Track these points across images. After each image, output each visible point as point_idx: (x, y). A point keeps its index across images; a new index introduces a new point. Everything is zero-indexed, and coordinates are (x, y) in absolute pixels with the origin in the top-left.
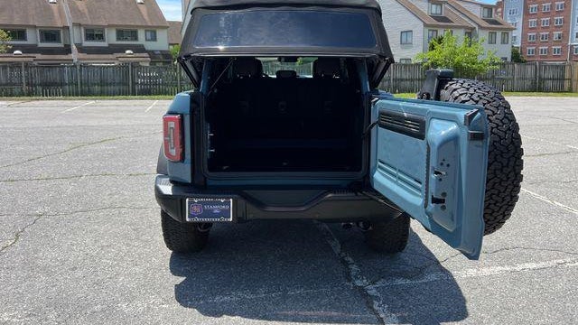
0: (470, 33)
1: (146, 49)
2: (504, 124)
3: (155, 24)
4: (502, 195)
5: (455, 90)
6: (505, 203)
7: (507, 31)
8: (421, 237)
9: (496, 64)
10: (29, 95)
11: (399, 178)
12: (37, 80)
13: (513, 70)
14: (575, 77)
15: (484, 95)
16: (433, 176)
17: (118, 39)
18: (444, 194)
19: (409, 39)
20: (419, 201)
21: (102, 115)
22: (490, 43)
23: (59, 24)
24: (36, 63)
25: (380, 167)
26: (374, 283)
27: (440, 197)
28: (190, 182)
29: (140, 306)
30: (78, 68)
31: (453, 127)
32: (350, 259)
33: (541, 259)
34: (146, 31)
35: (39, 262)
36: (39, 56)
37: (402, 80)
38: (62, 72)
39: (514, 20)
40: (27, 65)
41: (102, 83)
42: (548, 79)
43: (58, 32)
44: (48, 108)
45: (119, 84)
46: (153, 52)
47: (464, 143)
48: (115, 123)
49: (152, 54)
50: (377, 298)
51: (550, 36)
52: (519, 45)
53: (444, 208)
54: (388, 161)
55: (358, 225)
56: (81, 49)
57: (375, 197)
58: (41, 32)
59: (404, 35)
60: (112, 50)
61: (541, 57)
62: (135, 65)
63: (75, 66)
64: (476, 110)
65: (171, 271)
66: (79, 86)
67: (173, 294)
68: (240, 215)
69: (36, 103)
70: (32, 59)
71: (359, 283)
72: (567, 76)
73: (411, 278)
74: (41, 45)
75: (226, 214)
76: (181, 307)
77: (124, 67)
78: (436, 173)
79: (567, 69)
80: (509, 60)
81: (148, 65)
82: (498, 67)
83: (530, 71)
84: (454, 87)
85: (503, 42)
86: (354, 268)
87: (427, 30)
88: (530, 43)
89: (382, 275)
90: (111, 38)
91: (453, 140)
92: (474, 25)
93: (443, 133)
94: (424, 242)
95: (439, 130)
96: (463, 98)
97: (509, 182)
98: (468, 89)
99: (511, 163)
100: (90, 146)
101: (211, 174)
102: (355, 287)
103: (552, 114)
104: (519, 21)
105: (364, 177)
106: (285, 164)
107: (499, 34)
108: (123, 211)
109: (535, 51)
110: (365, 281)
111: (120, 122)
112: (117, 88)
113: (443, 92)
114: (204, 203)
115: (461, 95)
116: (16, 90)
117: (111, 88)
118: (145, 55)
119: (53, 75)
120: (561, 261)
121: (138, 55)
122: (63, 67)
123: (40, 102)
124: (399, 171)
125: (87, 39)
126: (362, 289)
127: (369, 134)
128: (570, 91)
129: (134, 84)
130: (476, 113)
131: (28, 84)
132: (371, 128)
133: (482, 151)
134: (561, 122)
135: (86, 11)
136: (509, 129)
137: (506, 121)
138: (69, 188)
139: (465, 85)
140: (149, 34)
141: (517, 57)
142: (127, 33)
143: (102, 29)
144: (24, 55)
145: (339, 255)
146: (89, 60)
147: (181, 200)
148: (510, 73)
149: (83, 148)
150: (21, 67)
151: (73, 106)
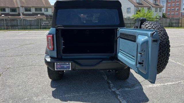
0: (149, 8)
1: (45, 14)
2: (164, 36)
3: (47, 6)
4: (163, 61)
5: (147, 25)
6: (163, 64)
7: (161, 8)
8: (134, 74)
9: (157, 19)
10: (7, 29)
11: (127, 55)
12: (9, 24)
13: (163, 20)
14: (183, 22)
15: (157, 27)
16: (139, 55)
17: (36, 11)
18: (143, 61)
19: (130, 11)
20: (134, 63)
21: (30, 36)
22: (156, 12)
23: (16, 6)
24: (9, 19)
25: (120, 52)
26: (118, 90)
27: (142, 62)
28: (56, 57)
29: (40, 98)
30: (23, 20)
31: (146, 38)
32: (110, 82)
33: (173, 81)
34: (44, 8)
35: (7, 84)
36: (10, 17)
37: (127, 24)
38: (17, 22)
39: (163, 4)
40: (6, 20)
41: (31, 25)
42: (174, 23)
43: (16, 9)
44: (13, 34)
45: (36, 25)
46: (47, 15)
47: (150, 43)
48: (34, 38)
49: (47, 16)
50: (119, 95)
51: (175, 9)
52: (165, 12)
53: (143, 66)
54: (123, 50)
55: (113, 71)
56: (24, 14)
57: (119, 62)
58: (10, 9)
59: (128, 9)
60: (33, 15)
61: (172, 16)
62: (41, 20)
63: (21, 20)
64: (154, 31)
65: (51, 86)
66: (23, 26)
67: (51, 94)
68: (73, 68)
69: (9, 32)
70: (8, 18)
71: (113, 90)
72: (180, 22)
73: (130, 88)
74: (11, 13)
75: (69, 67)
76: (54, 98)
77: (38, 20)
78: (140, 54)
79: (180, 20)
80: (162, 17)
81: (45, 19)
82: (158, 20)
83: (168, 20)
84: (146, 24)
85: (160, 11)
86: (112, 85)
87: (135, 7)
88: (168, 12)
89: (121, 87)
90: (33, 11)
91: (146, 42)
92: (151, 6)
93: (143, 40)
94: (135, 76)
95: (141, 39)
96: (149, 28)
97: (165, 56)
98: (151, 24)
99: (166, 50)
100: (26, 46)
101: (63, 54)
102: (112, 91)
103: (175, 34)
104: (165, 5)
105: (115, 55)
106: (88, 51)
107: (158, 9)
109: (170, 14)
110: (115, 89)
111: (36, 38)
112: (35, 27)
113: (142, 26)
114: (61, 64)
115: (149, 26)
116: (3, 28)
117: (33, 27)
118: (44, 16)
119: (15, 23)
120: (180, 82)
121: (42, 16)
122: (18, 20)
123: (11, 31)
124: (127, 53)
125: (25, 11)
126: (114, 92)
127: (117, 41)
128: (181, 27)
129: (41, 25)
130: (154, 33)
131: (6, 26)
132: (117, 38)
133: (157, 45)
134: (178, 37)
135: (25, 2)
136: (165, 38)
137: (164, 35)
138: (18, 59)
139: (150, 23)
140: (45, 9)
141: (164, 16)
142: (38, 9)
143: (30, 8)
144: (5, 16)
145: (107, 80)
146: (26, 18)
147: (53, 63)
148: (162, 21)
149: (23, 46)
150: (4, 20)
151: (21, 33)
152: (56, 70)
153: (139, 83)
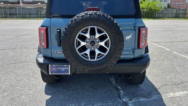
10: (5, 18)
12: (8, 12)
21: (29, 25)
22: (161, 1)
24: (8, 7)
26: (131, 100)
30: (22, 9)
32: (119, 87)
36: (9, 5)
38: (16, 10)
40: (4, 8)
41: (30, 14)
42: (181, 14)
44: (10, 23)
45: (35, 14)
48: (32, 28)
52: (170, 2)
56: (23, 2)
60: (33, 3)
62: (41, 8)
63: (20, 8)
65: (45, 93)
66: (22, 15)
69: (7, 20)
70: (7, 6)
71: (124, 100)
72: (187, 13)
73: (146, 97)
74: (10, 1)
77: (37, 8)
80: (167, 7)
81: (46, 8)
83: (175, 11)
85: (165, 1)
86: (122, 92)
88: (173, 2)
89: (134, 96)
100: (22, 37)
102: (123, 102)
103: (185, 26)
108: (29, 63)
109: (175, 5)
110: (127, 99)
111: (34, 28)
112: (35, 16)
116: (1, 16)
117: (33, 16)
118: (45, 4)
119: (13, 11)
121: (42, 4)
122: (16, 8)
123: (9, 20)
126: (126, 103)
129: (41, 14)
131: (4, 14)
138: (10, 53)
141: (169, 6)
144: (4, 4)
145: (115, 85)
146: (26, 6)
147: (47, 65)
148: (168, 11)
149: (19, 37)
150: (2, 8)
151: (19, 22)
152: (50, 74)
153: (156, 90)
